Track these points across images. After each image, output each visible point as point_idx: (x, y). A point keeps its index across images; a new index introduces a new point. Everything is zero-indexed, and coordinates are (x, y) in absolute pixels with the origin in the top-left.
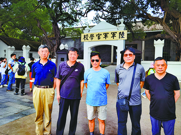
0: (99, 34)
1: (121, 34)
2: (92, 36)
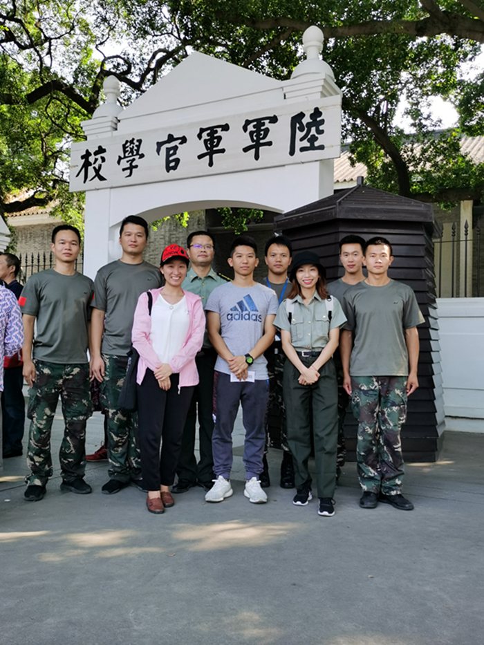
0: (171, 138)
1: (301, 129)
2: (132, 149)
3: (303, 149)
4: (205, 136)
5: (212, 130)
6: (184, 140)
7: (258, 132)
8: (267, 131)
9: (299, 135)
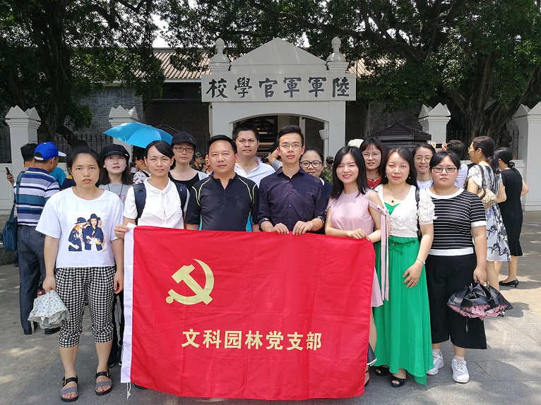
0: (268, 80)
1: (338, 86)
2: (244, 83)
3: (339, 95)
4: (287, 81)
5: (292, 80)
6: (275, 82)
7: (317, 84)
8: (321, 84)
9: (337, 88)
